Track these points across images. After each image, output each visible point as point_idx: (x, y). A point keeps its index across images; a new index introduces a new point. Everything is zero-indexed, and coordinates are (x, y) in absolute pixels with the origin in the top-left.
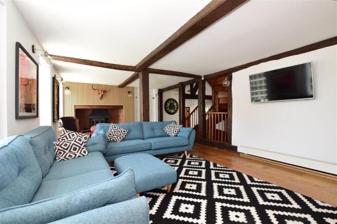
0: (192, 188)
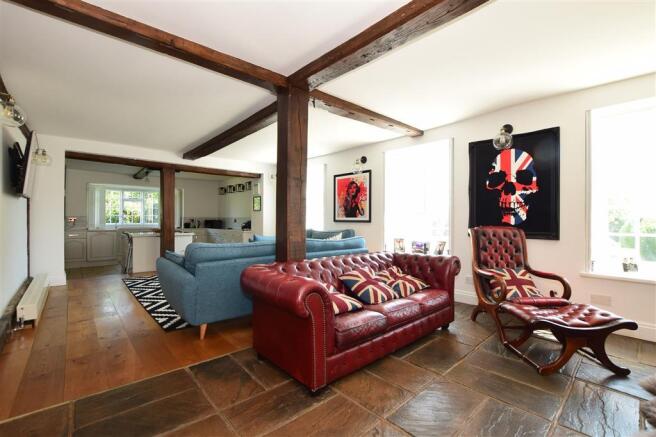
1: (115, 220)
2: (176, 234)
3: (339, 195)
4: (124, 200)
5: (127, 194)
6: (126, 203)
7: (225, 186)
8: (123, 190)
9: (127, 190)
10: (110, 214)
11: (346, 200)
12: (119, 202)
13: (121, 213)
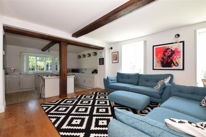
0: (103, 111)
1: (33, 69)
2: (68, 76)
3: (157, 56)
4: (37, 61)
5: (38, 58)
6: (38, 62)
7: (81, 54)
8: (37, 56)
9: (38, 56)
10: (31, 67)
11: (163, 58)
12: (35, 62)
13: (36, 66)
